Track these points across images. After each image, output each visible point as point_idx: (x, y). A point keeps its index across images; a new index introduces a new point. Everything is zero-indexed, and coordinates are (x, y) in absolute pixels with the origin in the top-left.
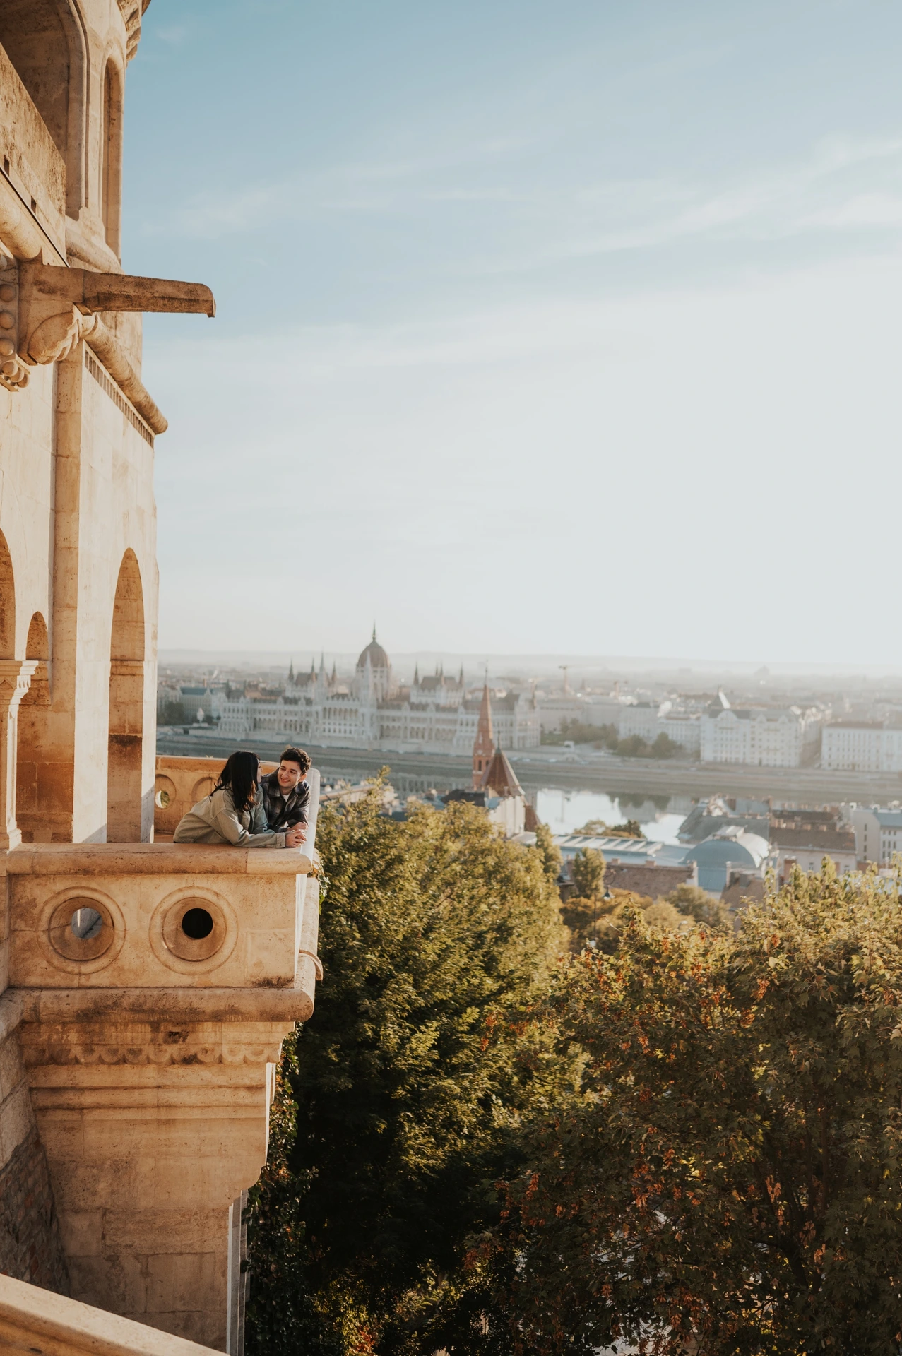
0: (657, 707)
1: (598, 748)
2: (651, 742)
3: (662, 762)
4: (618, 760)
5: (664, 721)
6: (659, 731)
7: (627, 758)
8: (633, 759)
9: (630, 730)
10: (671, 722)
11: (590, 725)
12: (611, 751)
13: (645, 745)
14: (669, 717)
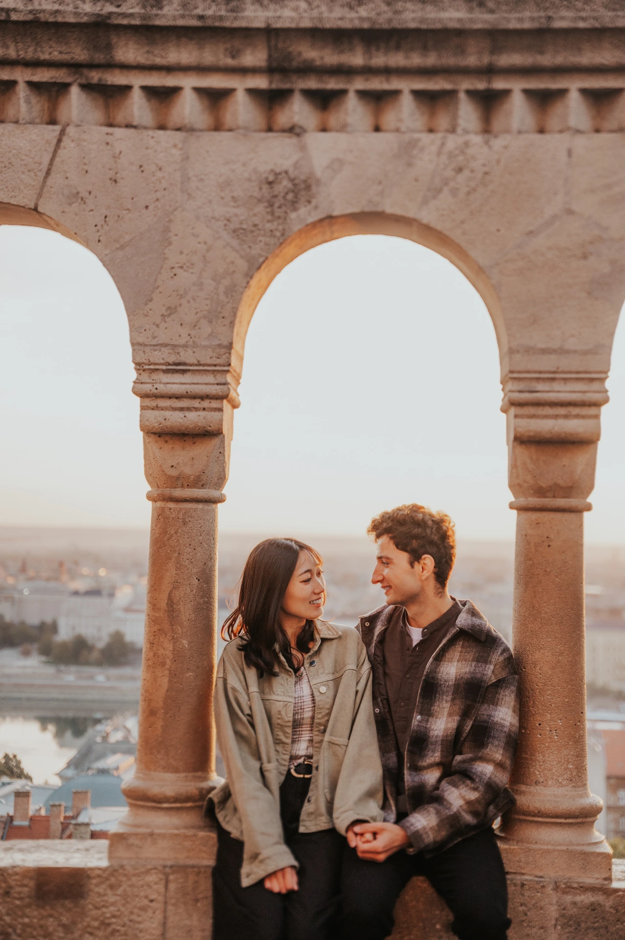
0: (112, 595)
1: (26, 654)
2: (101, 645)
3: (114, 672)
4: (51, 670)
5: (120, 614)
6: (112, 628)
7: (63, 668)
8: (73, 668)
9: (74, 628)
10: (130, 616)
11: (23, 623)
12: (44, 658)
13: (90, 648)
14: (128, 610)
